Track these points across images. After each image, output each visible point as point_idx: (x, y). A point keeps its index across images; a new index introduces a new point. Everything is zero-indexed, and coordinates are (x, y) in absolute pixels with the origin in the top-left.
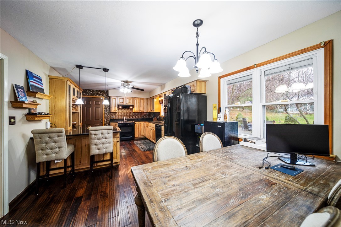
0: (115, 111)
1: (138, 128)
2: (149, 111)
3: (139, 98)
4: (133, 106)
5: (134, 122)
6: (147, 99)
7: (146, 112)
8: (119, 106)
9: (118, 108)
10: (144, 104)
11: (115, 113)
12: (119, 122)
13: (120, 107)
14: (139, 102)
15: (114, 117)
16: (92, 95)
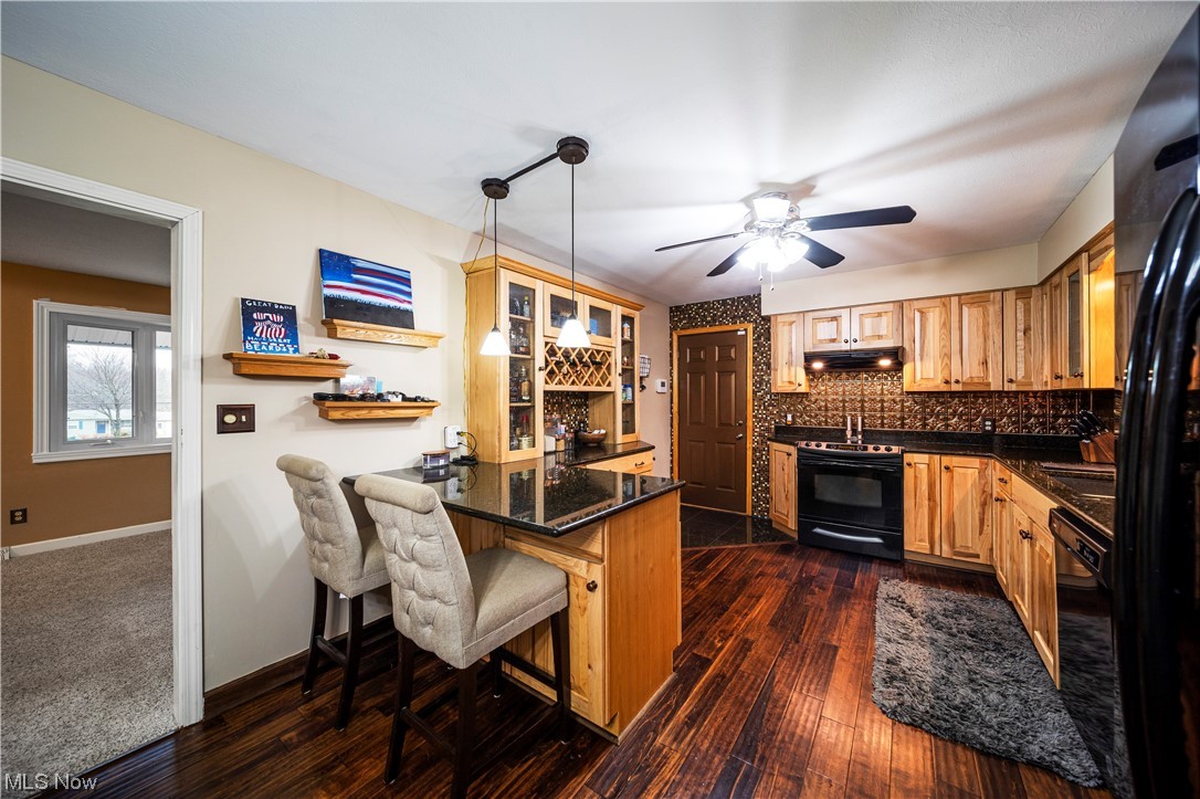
0: (789, 389)
1: (931, 497)
2: (1043, 381)
3: (944, 299)
4: (898, 356)
5: (895, 450)
6: (1023, 293)
7: (1014, 387)
8: (809, 358)
9: (808, 370)
10: (994, 331)
11: (792, 394)
12: (803, 444)
13: (818, 365)
14: (946, 325)
15: (793, 417)
16: (708, 322)
